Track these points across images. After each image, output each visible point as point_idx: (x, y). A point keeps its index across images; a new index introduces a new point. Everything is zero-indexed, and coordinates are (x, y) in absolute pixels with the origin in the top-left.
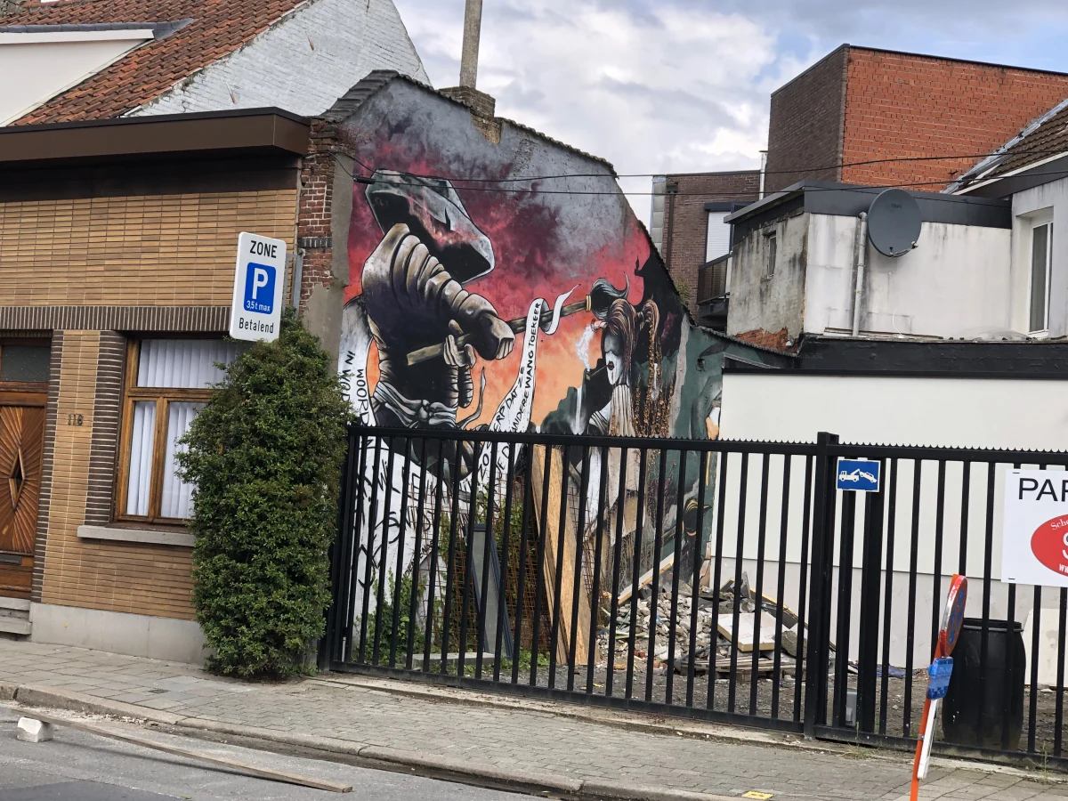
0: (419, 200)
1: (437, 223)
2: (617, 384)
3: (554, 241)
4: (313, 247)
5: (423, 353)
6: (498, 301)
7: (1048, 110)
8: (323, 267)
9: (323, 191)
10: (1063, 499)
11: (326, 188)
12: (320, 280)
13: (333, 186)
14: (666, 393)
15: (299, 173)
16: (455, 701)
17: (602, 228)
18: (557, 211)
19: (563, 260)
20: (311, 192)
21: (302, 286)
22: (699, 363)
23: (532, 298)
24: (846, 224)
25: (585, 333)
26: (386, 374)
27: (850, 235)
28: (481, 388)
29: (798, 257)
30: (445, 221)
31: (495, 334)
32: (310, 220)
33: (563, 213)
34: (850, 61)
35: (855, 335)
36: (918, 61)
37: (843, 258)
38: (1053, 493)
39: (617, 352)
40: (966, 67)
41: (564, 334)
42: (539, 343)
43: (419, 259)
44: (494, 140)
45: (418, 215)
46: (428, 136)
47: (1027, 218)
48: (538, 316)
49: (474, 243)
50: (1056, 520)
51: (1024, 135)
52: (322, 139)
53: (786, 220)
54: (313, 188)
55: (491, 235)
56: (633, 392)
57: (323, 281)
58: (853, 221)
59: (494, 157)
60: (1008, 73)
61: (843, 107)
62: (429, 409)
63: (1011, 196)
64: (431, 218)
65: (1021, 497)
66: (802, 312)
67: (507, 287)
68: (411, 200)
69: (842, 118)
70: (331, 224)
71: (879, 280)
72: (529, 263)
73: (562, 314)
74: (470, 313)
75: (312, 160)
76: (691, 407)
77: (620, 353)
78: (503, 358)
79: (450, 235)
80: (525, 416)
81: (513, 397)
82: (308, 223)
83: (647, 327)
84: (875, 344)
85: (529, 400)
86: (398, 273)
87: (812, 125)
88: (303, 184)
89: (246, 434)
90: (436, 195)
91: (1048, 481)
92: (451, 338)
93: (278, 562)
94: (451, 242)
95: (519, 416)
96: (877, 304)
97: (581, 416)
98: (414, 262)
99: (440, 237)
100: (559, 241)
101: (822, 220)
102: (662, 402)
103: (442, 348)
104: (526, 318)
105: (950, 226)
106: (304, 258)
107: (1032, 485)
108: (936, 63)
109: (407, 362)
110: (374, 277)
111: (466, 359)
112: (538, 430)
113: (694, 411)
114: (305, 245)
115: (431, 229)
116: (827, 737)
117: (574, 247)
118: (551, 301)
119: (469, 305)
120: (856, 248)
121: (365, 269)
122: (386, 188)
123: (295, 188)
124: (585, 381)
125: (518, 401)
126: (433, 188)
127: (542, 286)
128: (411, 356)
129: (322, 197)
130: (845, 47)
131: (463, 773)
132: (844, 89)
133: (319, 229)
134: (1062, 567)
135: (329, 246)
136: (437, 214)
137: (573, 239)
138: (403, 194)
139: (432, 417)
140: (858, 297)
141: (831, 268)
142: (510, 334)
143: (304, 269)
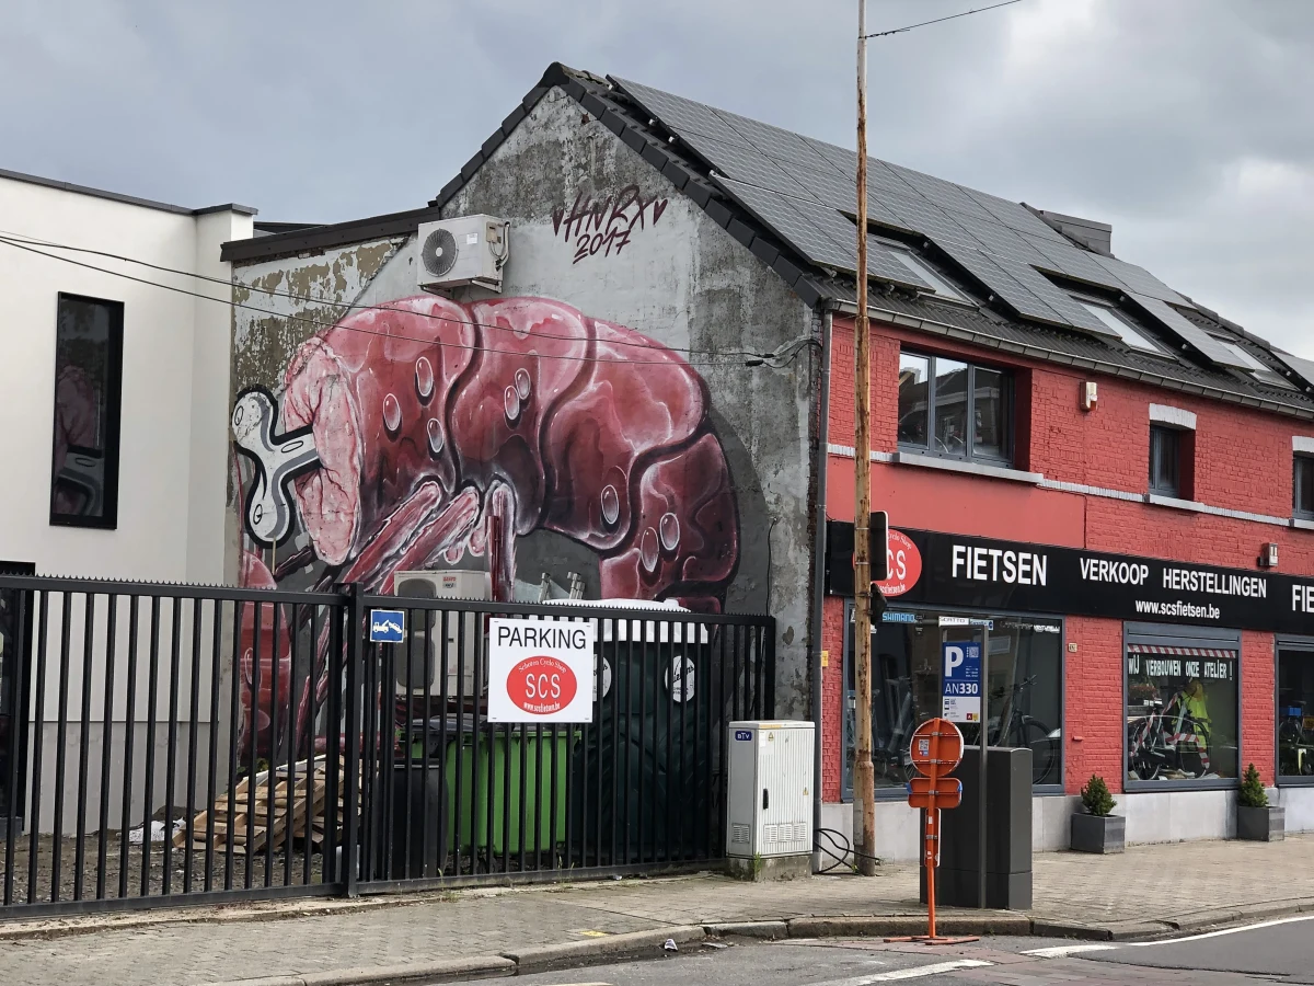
10: (526, 645)
38: (519, 639)
50: (521, 664)
65: (499, 644)
91: (516, 629)
107: (506, 632)
134: (525, 705)
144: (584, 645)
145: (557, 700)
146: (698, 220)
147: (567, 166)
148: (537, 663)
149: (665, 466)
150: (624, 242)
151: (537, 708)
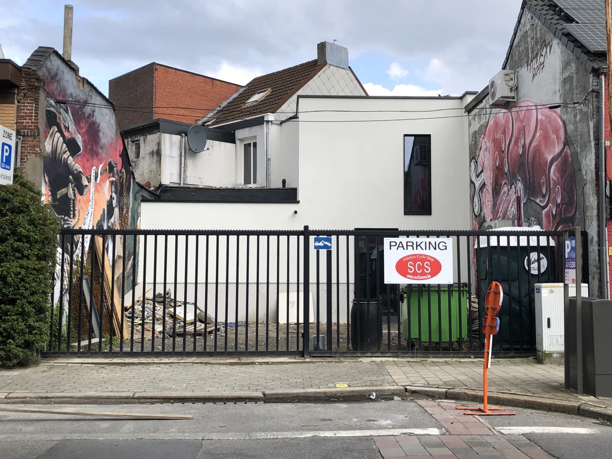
0: (60, 115)
1: (65, 126)
2: (115, 207)
3: (98, 139)
4: (28, 135)
5: (62, 192)
6: (83, 167)
7: (229, 97)
8: (35, 146)
9: (33, 106)
10: (407, 249)
11: (34, 105)
12: (33, 153)
13: (39, 103)
14: (127, 212)
15: (16, 96)
16: (133, 364)
17: (111, 134)
18: (99, 124)
19: (101, 148)
20: (24, 106)
21: (21, 156)
22: (135, 199)
23: (93, 166)
24: (176, 138)
25: (107, 183)
27: (178, 143)
28: (79, 209)
29: (155, 151)
30: (68, 126)
31: (83, 183)
32: (25, 121)
33: (101, 126)
34: (156, 69)
35: (182, 185)
36: (182, 73)
37: (176, 153)
38: (403, 247)
40: (200, 77)
41: (101, 183)
42: (95, 188)
43: (60, 144)
44: (81, 88)
45: (60, 122)
46: (62, 83)
47: (241, 140)
48: (94, 174)
49: (76, 138)
50: (405, 257)
51: (222, 107)
52: (30, 79)
53: (146, 136)
54: (26, 104)
55: (81, 135)
56: (119, 210)
57: (35, 154)
58: (178, 137)
59: (83, 97)
60: (215, 81)
61: (154, 89)
62: (64, 220)
63: (235, 131)
64: (64, 124)
65: (390, 249)
66: (160, 175)
67: (86, 160)
68: (58, 114)
69: (154, 93)
70: (39, 124)
71: (190, 162)
72: (92, 149)
73: (101, 175)
74: (75, 172)
75: (24, 89)
77: (116, 193)
78: (85, 194)
79: (69, 133)
80: (92, 222)
81: (88, 213)
82: (23, 122)
83: (123, 181)
84: (194, 189)
85: (93, 214)
86: (54, 151)
87: (136, 95)
88: (18, 102)
89: (9, 235)
90: (65, 113)
91: (401, 242)
92: (70, 184)
93: (30, 303)
94: (70, 137)
95: (90, 222)
96: (189, 173)
97: (106, 221)
98: (59, 146)
99: (66, 134)
100: (100, 139)
101: (167, 136)
102: (126, 215)
103: (68, 189)
104: (91, 175)
105: (214, 141)
106: (22, 141)
107: (394, 244)
108: (189, 74)
109: (57, 196)
110: (47, 152)
111: (75, 195)
112: (95, 228)
113: (134, 218)
114: (22, 134)
115: (64, 130)
116: (315, 355)
117: (104, 142)
118: (97, 168)
119: (75, 168)
120: (180, 149)
122: (50, 107)
123: (14, 104)
124: (107, 205)
125: (90, 214)
126: (64, 110)
127: (95, 161)
128: (58, 193)
129: (32, 110)
130: (153, 64)
131: (199, 398)
132: (154, 81)
133: (31, 126)
134: (408, 276)
135: (38, 135)
136: (65, 122)
137: (103, 138)
138: (55, 111)
139: (65, 224)
140: (182, 169)
141: (171, 157)
142: (87, 184)
143: (22, 147)
144: (446, 248)
145: (429, 274)
146: (560, 47)
147: (529, 39)
148: (415, 257)
149: (556, 164)
150: (543, 66)
151: (415, 277)
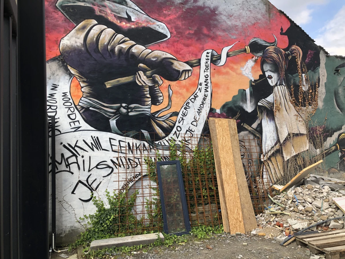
0: (104, 8)
1: (120, 18)
2: (276, 85)
3: (215, 22)
5: (118, 81)
17: (252, 15)
19: (224, 31)
22: (336, 71)
23: (203, 50)
25: (247, 64)
26: (88, 93)
28: (169, 95)
30: (126, 17)
31: (176, 69)
39: (273, 70)
41: (232, 65)
42: (212, 71)
43: (107, 36)
45: (103, 15)
48: (210, 58)
49: (153, 26)
55: (165, 21)
62: (127, 108)
64: (115, 16)
67: (183, 45)
68: (96, 8)
73: (228, 56)
74: (154, 59)
76: (334, 92)
77: (275, 71)
78: (185, 79)
79: (131, 23)
80: (207, 106)
81: (195, 97)
83: (294, 58)
85: (209, 98)
86: (91, 43)
94: (133, 27)
95: (202, 106)
97: (251, 102)
98: (104, 38)
102: (311, 91)
103: (134, 77)
104: (200, 60)
109: (106, 86)
110: (70, 47)
111: (154, 81)
112: (218, 111)
115: (116, 21)
117: (232, 24)
118: (218, 50)
119: (153, 56)
121: (61, 43)
124: (251, 86)
125: (199, 100)
128: (108, 83)
136: (119, 14)
137: (231, 21)
138: (89, 5)
139: (131, 111)
142: (188, 68)
